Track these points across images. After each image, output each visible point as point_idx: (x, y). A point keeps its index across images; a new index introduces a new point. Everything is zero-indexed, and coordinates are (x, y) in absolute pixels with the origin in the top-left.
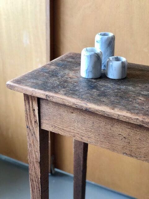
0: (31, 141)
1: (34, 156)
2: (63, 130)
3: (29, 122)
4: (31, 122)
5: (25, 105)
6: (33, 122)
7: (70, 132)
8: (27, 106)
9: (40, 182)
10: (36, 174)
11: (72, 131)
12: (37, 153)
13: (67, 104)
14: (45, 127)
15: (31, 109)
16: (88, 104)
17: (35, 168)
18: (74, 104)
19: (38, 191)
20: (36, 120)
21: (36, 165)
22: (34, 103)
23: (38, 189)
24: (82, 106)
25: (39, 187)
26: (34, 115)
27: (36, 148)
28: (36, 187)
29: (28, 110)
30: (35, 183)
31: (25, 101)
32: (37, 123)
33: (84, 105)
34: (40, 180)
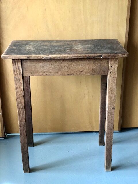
0: (18, 85)
1: (20, 94)
2: (36, 73)
3: (16, 75)
4: (17, 74)
5: (13, 66)
6: (19, 74)
8: (15, 66)
9: (24, 108)
10: (21, 103)
11: (41, 72)
12: (21, 91)
13: (39, 58)
14: (26, 75)
15: (17, 67)
16: (50, 56)
17: (20, 100)
18: (43, 57)
19: (23, 114)
20: (21, 72)
21: (21, 98)
22: (18, 63)
23: (23, 113)
24: (47, 57)
25: (24, 111)
26: (19, 70)
27: (21, 88)
28: (21, 112)
29: (15, 69)
30: (21, 109)
31: (13, 63)
32: (21, 74)
33: (48, 56)
34: (24, 106)
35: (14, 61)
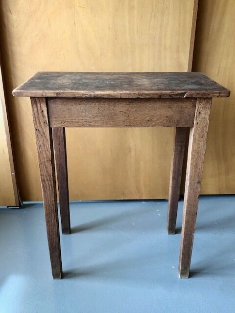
0: (41, 142)
1: (45, 156)
2: (72, 122)
3: (38, 124)
4: (40, 123)
5: (33, 109)
6: (42, 124)
7: (78, 122)
8: (35, 109)
9: (52, 179)
10: (47, 172)
11: (80, 121)
12: (47, 152)
13: (77, 96)
14: (55, 125)
15: (40, 112)
16: (95, 92)
17: (46, 167)
18: (83, 94)
19: (51, 189)
20: (46, 121)
21: (47, 164)
22: (42, 105)
24: (90, 95)
25: (51, 185)
26: (43, 116)
27: (46, 147)
28: (48, 186)
29: (36, 113)
30: (47, 182)
31: (32, 105)
32: (47, 123)
33: (92, 93)
34: (52, 176)
35: (34, 99)
